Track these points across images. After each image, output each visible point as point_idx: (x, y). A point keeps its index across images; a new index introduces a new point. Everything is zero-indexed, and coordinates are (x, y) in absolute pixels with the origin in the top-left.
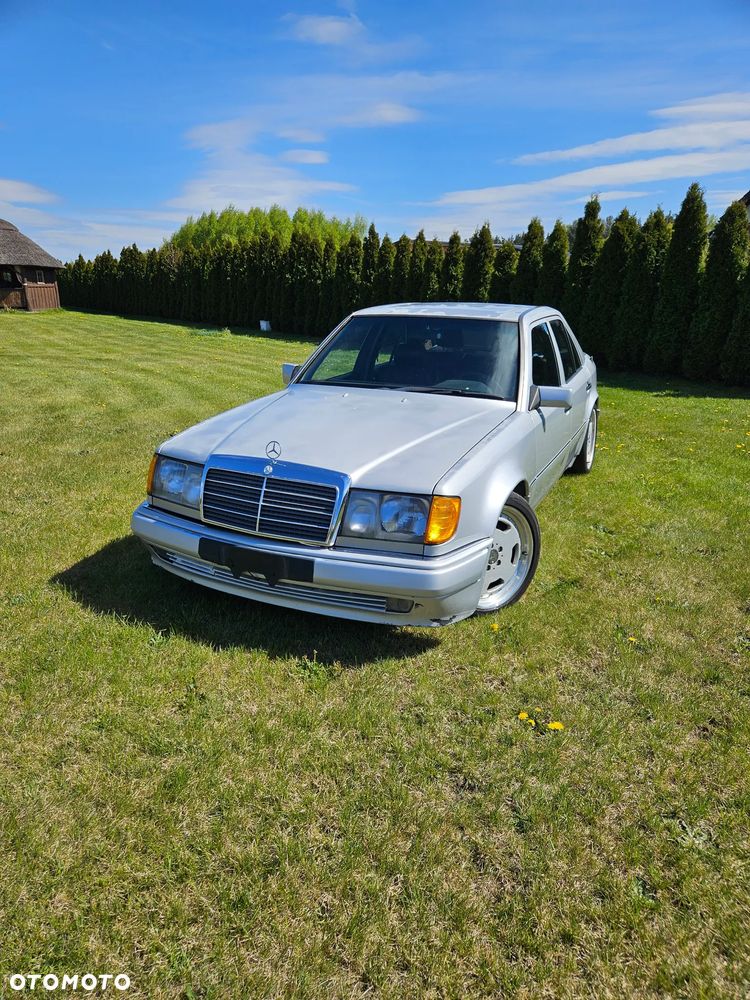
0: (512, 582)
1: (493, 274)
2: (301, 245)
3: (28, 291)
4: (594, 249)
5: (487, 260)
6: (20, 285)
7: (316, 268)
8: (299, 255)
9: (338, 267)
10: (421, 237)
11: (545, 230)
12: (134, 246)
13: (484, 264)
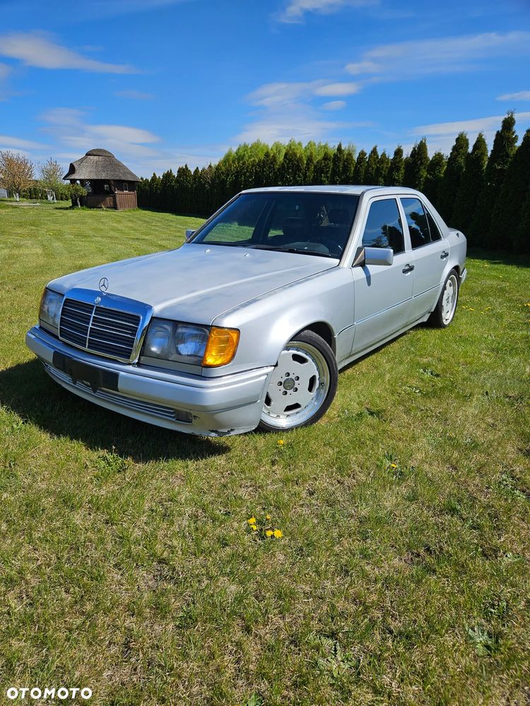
0: (310, 407)
1: (426, 178)
2: (290, 160)
3: (118, 196)
4: (508, 156)
5: (422, 167)
6: (113, 193)
7: (299, 177)
8: (288, 168)
9: (314, 176)
10: (374, 151)
11: (469, 142)
12: (186, 166)
13: (420, 170)
